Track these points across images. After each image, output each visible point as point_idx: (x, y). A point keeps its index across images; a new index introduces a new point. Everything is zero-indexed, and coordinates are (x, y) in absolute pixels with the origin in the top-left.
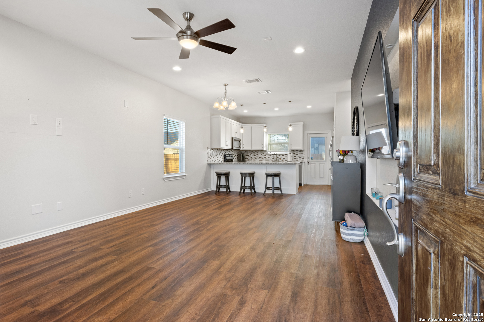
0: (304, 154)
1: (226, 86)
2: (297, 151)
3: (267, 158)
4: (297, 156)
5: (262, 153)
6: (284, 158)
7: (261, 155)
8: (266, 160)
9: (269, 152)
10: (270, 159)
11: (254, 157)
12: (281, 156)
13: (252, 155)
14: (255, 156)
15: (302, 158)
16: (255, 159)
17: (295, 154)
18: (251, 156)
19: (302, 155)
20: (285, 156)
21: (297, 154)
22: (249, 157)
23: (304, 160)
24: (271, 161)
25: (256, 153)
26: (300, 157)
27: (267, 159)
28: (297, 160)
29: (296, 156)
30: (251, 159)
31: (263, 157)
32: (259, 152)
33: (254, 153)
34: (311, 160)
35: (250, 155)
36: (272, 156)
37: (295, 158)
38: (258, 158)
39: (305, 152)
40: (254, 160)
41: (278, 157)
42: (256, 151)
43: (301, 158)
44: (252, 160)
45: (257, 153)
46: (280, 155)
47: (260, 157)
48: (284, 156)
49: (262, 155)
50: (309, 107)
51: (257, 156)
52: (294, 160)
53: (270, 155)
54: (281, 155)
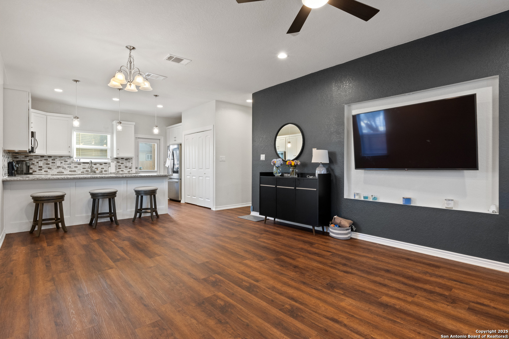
0: (132, 163)
1: (131, 50)
2: (122, 158)
3: (72, 168)
4: (122, 166)
5: (62, 160)
6: (103, 168)
7: (61, 163)
8: (70, 171)
9: (76, 158)
10: (79, 170)
11: (46, 167)
12: (98, 165)
13: (41, 164)
14: (49, 165)
15: (130, 168)
16: (47, 170)
17: (119, 162)
18: (39, 165)
19: (129, 164)
20: (104, 165)
21: (122, 162)
22: (36, 165)
23: (132, 171)
24: (80, 173)
25: (50, 160)
26: (126, 167)
27: (73, 170)
28: (123, 171)
29: (120, 166)
30: (39, 170)
31: (66, 166)
32: (57, 158)
33: (45, 160)
34: (140, 170)
35: (38, 162)
36: (82, 164)
37: (119, 168)
38: (56, 168)
39: (134, 161)
40: (45, 171)
41: (93, 167)
42: (50, 157)
43: (128, 168)
44: (41, 171)
45: (52, 160)
46: (95, 164)
47: (59, 167)
48: (102, 165)
49: (64, 163)
50: (160, 106)
51: (52, 165)
52: (118, 170)
53: (79, 164)
54: (98, 163)
